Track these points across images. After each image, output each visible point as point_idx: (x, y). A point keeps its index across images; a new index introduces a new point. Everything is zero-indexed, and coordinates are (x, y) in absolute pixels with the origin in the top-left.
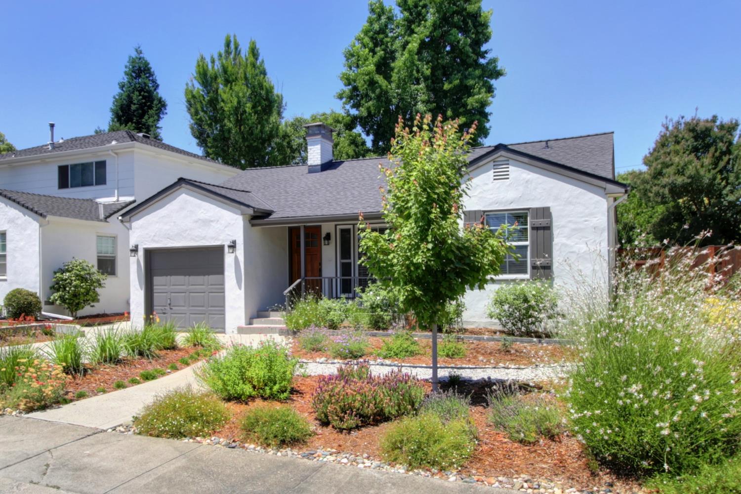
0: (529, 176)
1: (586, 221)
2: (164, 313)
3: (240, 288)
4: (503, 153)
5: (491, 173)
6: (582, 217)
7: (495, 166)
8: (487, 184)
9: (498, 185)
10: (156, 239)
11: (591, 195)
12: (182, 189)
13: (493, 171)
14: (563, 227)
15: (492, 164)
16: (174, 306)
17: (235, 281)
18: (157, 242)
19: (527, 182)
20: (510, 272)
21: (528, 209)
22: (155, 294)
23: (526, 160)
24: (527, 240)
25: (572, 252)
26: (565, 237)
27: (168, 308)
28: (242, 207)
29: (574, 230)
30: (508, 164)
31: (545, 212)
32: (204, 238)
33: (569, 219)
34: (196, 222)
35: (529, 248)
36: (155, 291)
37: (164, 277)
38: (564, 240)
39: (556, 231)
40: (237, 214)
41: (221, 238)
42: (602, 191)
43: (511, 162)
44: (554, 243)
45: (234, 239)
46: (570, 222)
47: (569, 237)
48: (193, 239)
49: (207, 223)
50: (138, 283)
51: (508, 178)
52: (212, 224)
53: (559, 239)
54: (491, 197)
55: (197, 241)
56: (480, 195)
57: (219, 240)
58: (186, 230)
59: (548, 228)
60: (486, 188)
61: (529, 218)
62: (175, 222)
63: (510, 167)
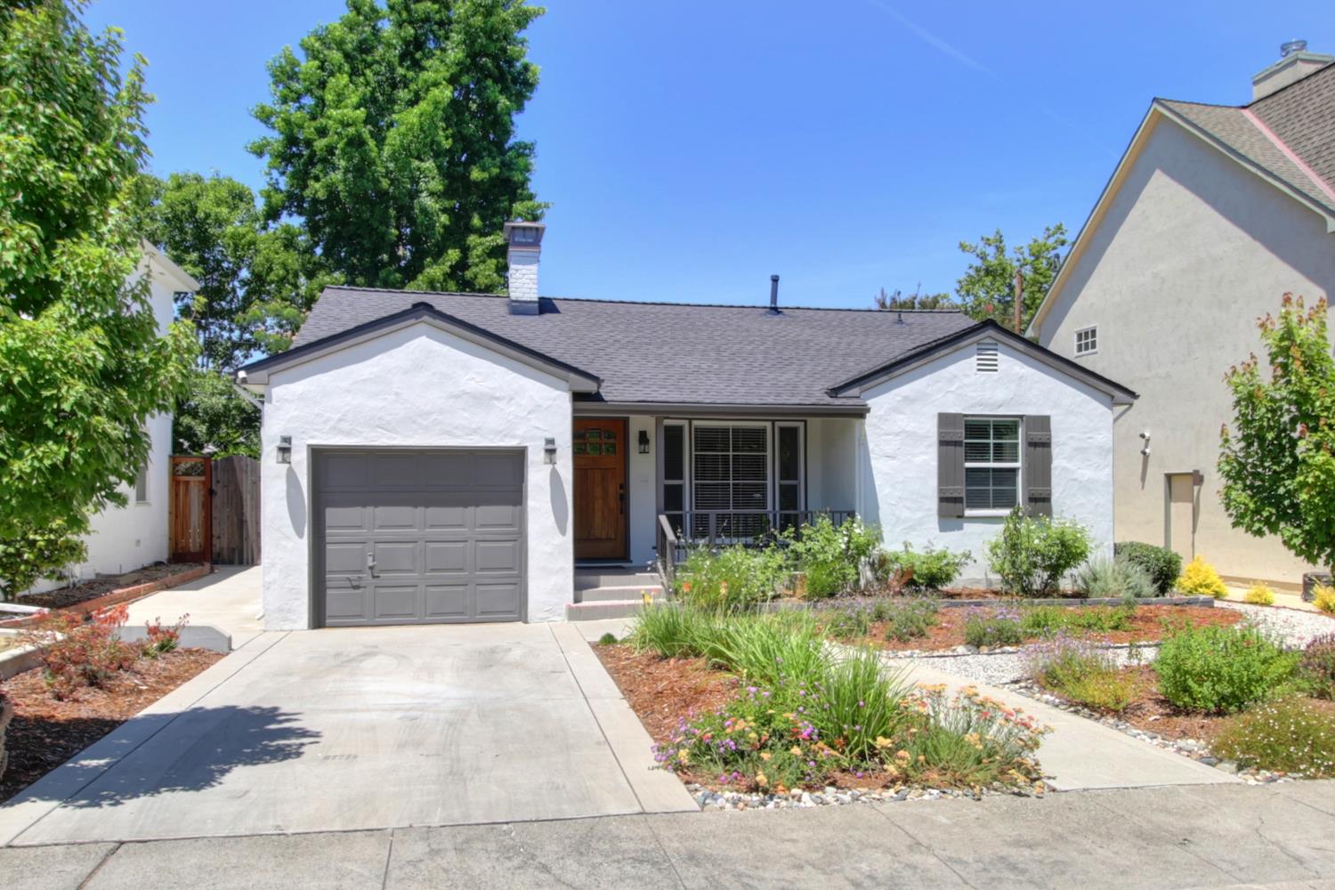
0: (1023, 371)
1: (1090, 438)
2: (357, 587)
3: (563, 532)
4: (991, 332)
5: (974, 360)
6: (1085, 433)
7: (980, 351)
8: (968, 376)
9: (983, 379)
10: (344, 426)
11: (1095, 404)
12: (422, 327)
13: (976, 357)
14: (1064, 444)
15: (975, 346)
16: (382, 571)
17: (552, 519)
18: (348, 434)
19: (1021, 377)
20: (995, 506)
21: (1021, 417)
22: (329, 547)
23: (1021, 346)
24: (1016, 461)
25: (1074, 480)
26: (1065, 458)
27: (367, 576)
28: (572, 375)
29: (1077, 449)
30: (996, 350)
31: (1043, 422)
32: (475, 432)
33: (1071, 434)
34: (457, 397)
35: (1020, 472)
36: (328, 539)
37: (358, 510)
38: (1064, 463)
39: (1055, 450)
40: (557, 388)
41: (520, 432)
42: (1108, 399)
43: (1000, 346)
44: (1053, 466)
45: (549, 436)
46: (1072, 438)
47: (1070, 459)
48: (449, 433)
49: (483, 400)
50: (289, 522)
51: (996, 370)
52: (496, 403)
53: (1061, 461)
54: (974, 394)
55: (459, 437)
56: (960, 392)
57: (514, 437)
58: (430, 413)
59: (1047, 444)
60: (966, 381)
61: (1020, 430)
62: (397, 394)
63: (999, 354)
